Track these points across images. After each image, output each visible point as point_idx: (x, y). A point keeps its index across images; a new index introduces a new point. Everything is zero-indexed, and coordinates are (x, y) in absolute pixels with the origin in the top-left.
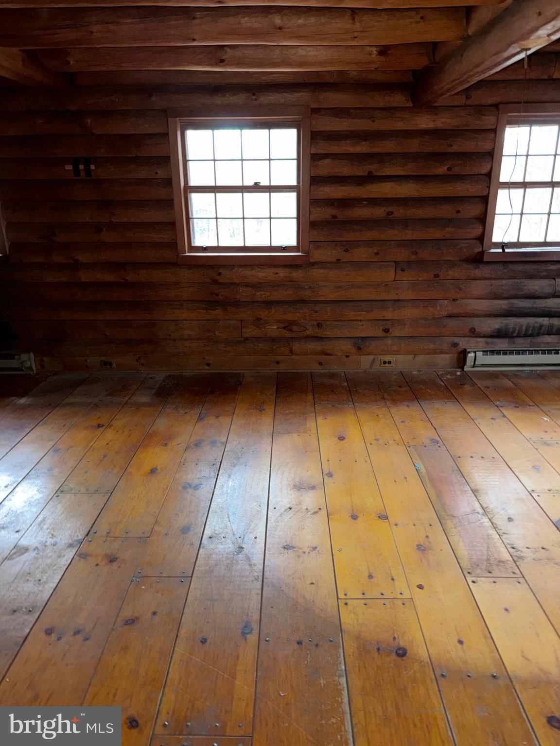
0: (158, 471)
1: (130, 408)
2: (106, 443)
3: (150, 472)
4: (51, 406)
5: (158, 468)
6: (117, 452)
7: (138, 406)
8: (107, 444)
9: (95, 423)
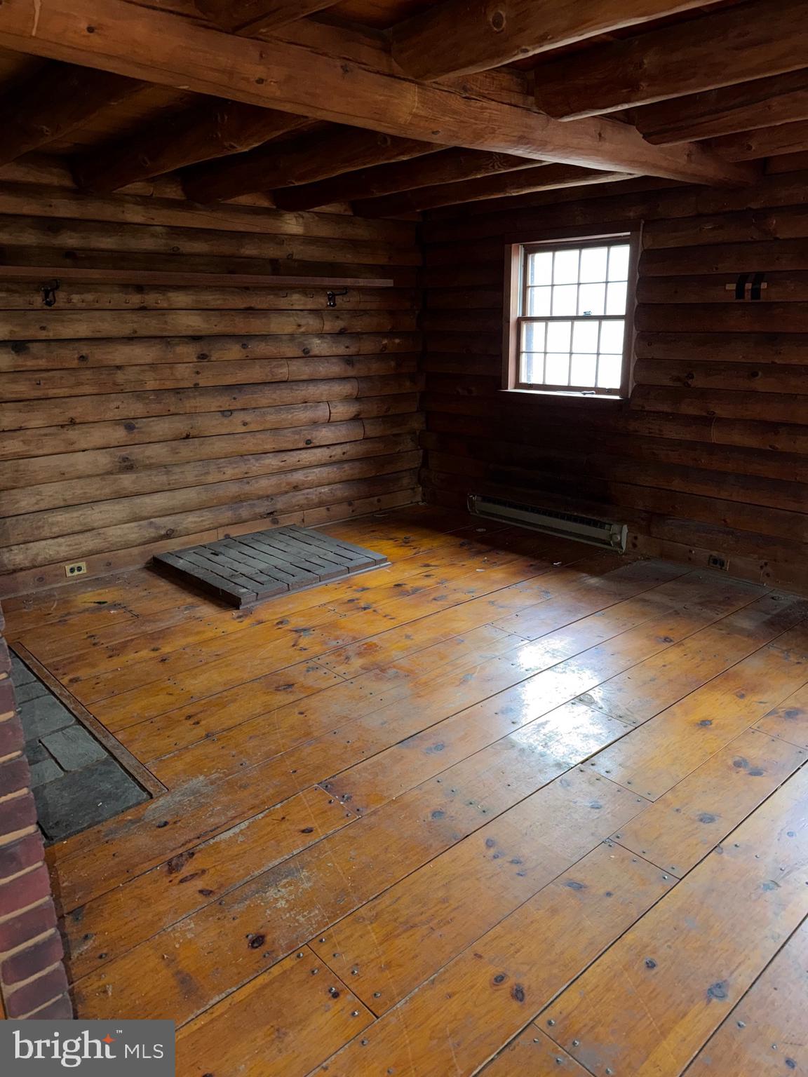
0: (710, 726)
1: (721, 630)
2: (663, 664)
3: (699, 722)
4: (622, 597)
5: (714, 722)
6: (671, 681)
7: (732, 631)
8: (664, 666)
9: (663, 633)
